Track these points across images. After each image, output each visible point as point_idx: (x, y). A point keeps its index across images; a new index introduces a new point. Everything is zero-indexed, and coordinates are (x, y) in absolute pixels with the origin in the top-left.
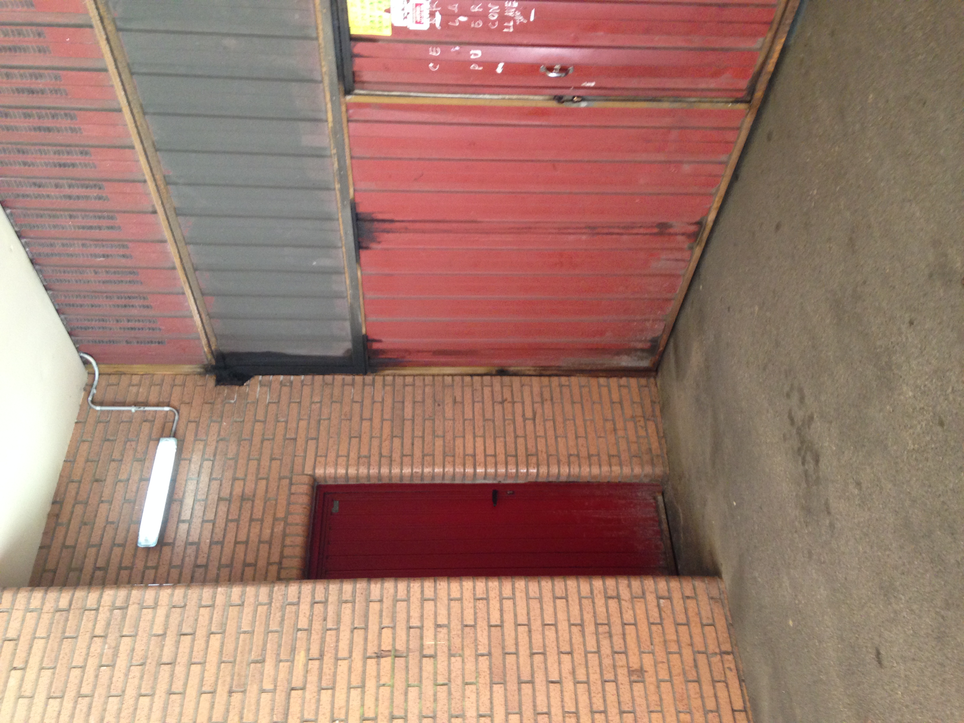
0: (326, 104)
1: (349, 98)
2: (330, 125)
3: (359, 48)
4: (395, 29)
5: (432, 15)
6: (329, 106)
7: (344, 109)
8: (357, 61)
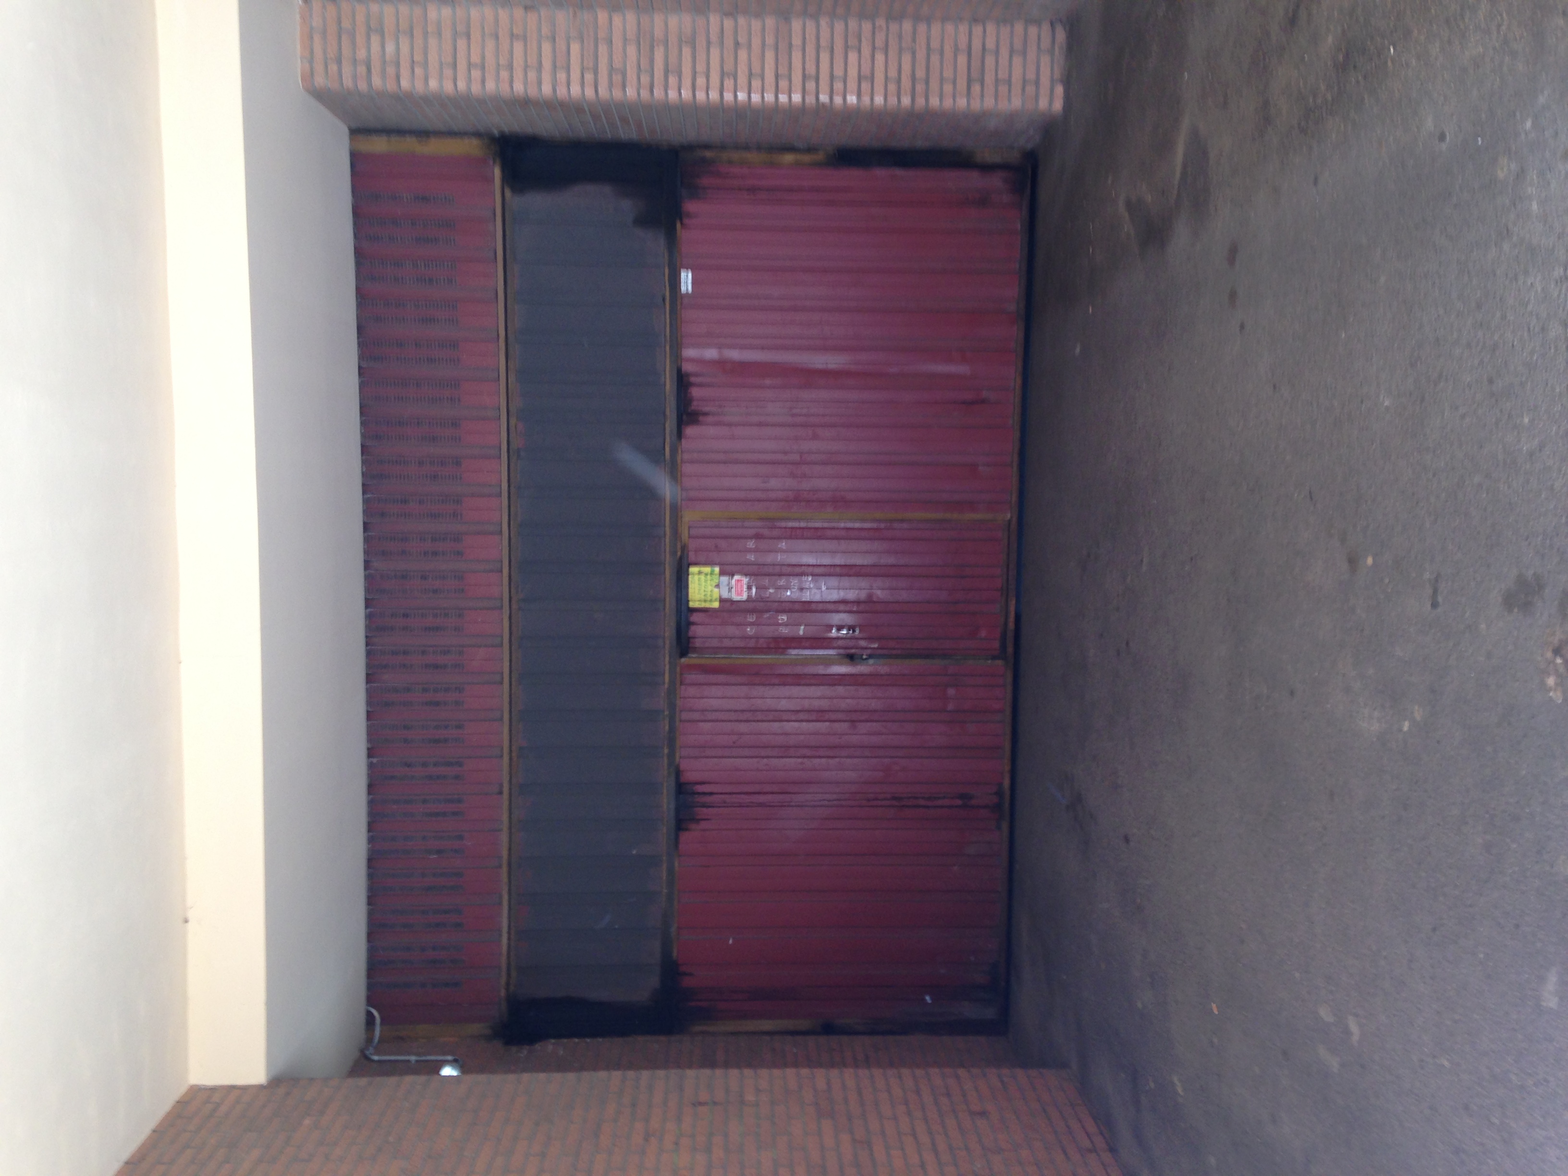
0: (665, 666)
1: (683, 660)
2: (666, 686)
3: (695, 618)
4: (722, 600)
5: (749, 588)
6: (667, 667)
7: (678, 669)
8: (693, 628)
